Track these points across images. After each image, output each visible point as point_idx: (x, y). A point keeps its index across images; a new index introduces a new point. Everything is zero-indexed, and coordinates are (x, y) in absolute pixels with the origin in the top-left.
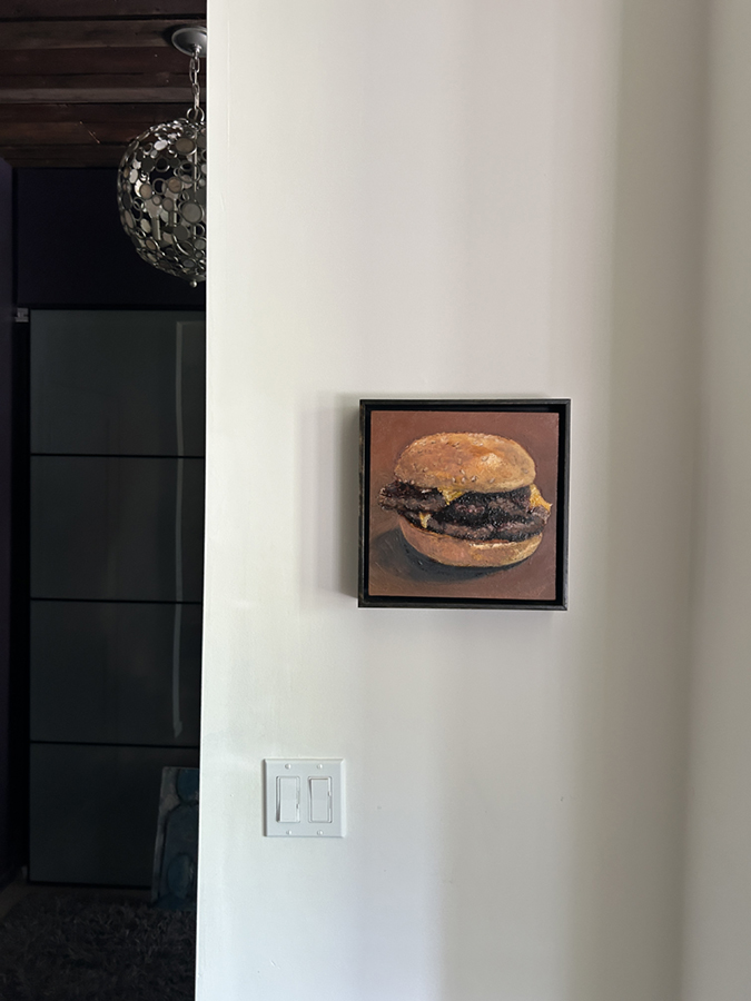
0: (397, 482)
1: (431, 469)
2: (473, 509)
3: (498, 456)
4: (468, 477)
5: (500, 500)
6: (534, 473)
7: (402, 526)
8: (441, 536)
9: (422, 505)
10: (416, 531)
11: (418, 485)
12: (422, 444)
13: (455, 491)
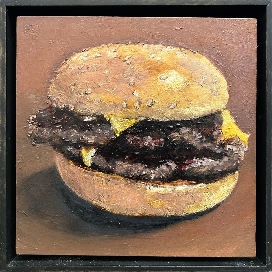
0: (51, 107)
1: (95, 90)
2: (149, 141)
3: (182, 73)
4: (143, 100)
5: (184, 130)
6: (227, 95)
7: (58, 165)
8: (110, 177)
9: (84, 137)
10: (77, 170)
11: (79, 110)
12: (84, 58)
13: (126, 119)
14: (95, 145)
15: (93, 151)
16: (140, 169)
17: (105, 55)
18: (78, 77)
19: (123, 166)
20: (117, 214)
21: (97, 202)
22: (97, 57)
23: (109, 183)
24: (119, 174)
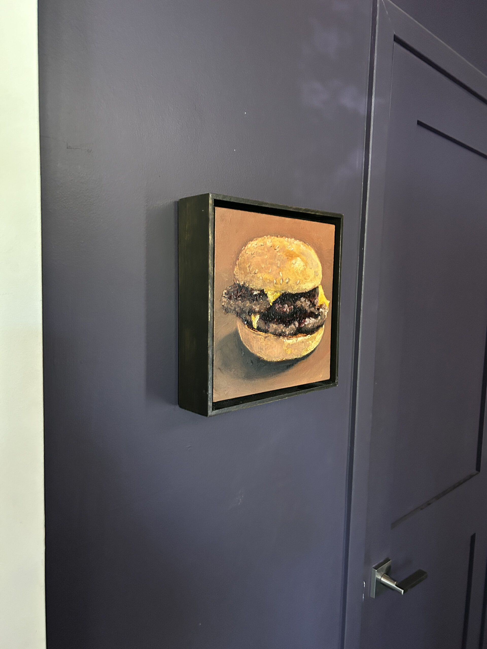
0: (235, 284)
2: (286, 308)
3: (302, 260)
4: (284, 279)
5: (303, 299)
6: (321, 276)
7: (239, 328)
8: (266, 335)
9: (253, 306)
10: (249, 332)
11: (251, 286)
12: (254, 245)
13: (275, 292)
14: (259, 312)
15: (258, 317)
16: (281, 328)
17: (265, 244)
18: (251, 260)
19: (273, 326)
20: (270, 361)
21: (259, 354)
22: (261, 245)
23: (266, 340)
24: (271, 333)
